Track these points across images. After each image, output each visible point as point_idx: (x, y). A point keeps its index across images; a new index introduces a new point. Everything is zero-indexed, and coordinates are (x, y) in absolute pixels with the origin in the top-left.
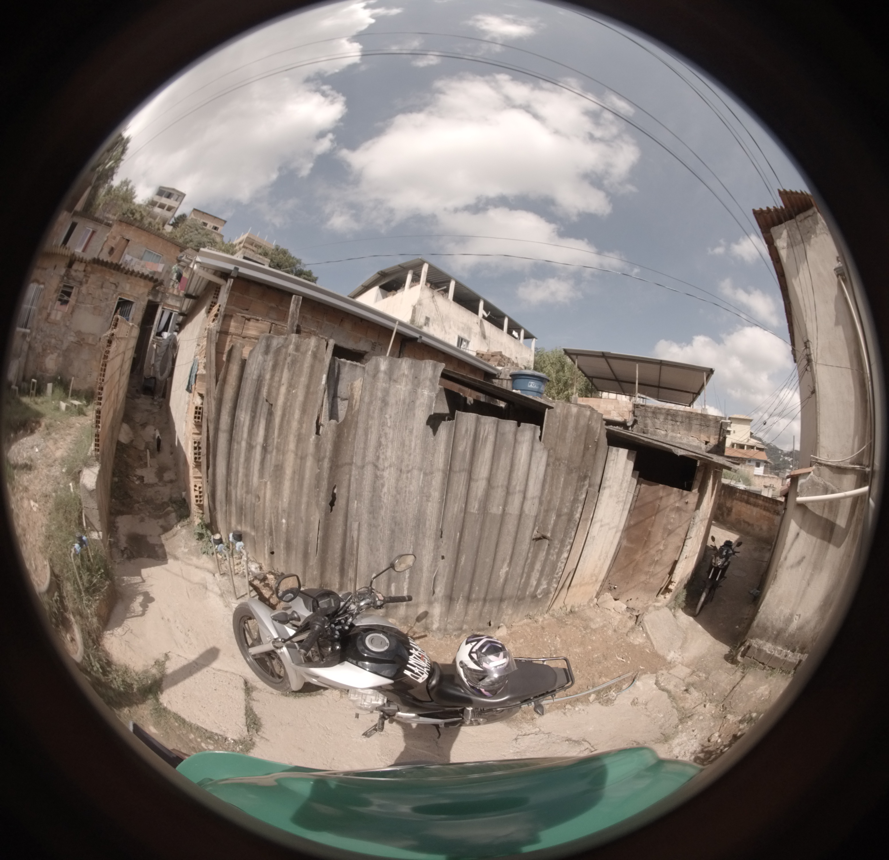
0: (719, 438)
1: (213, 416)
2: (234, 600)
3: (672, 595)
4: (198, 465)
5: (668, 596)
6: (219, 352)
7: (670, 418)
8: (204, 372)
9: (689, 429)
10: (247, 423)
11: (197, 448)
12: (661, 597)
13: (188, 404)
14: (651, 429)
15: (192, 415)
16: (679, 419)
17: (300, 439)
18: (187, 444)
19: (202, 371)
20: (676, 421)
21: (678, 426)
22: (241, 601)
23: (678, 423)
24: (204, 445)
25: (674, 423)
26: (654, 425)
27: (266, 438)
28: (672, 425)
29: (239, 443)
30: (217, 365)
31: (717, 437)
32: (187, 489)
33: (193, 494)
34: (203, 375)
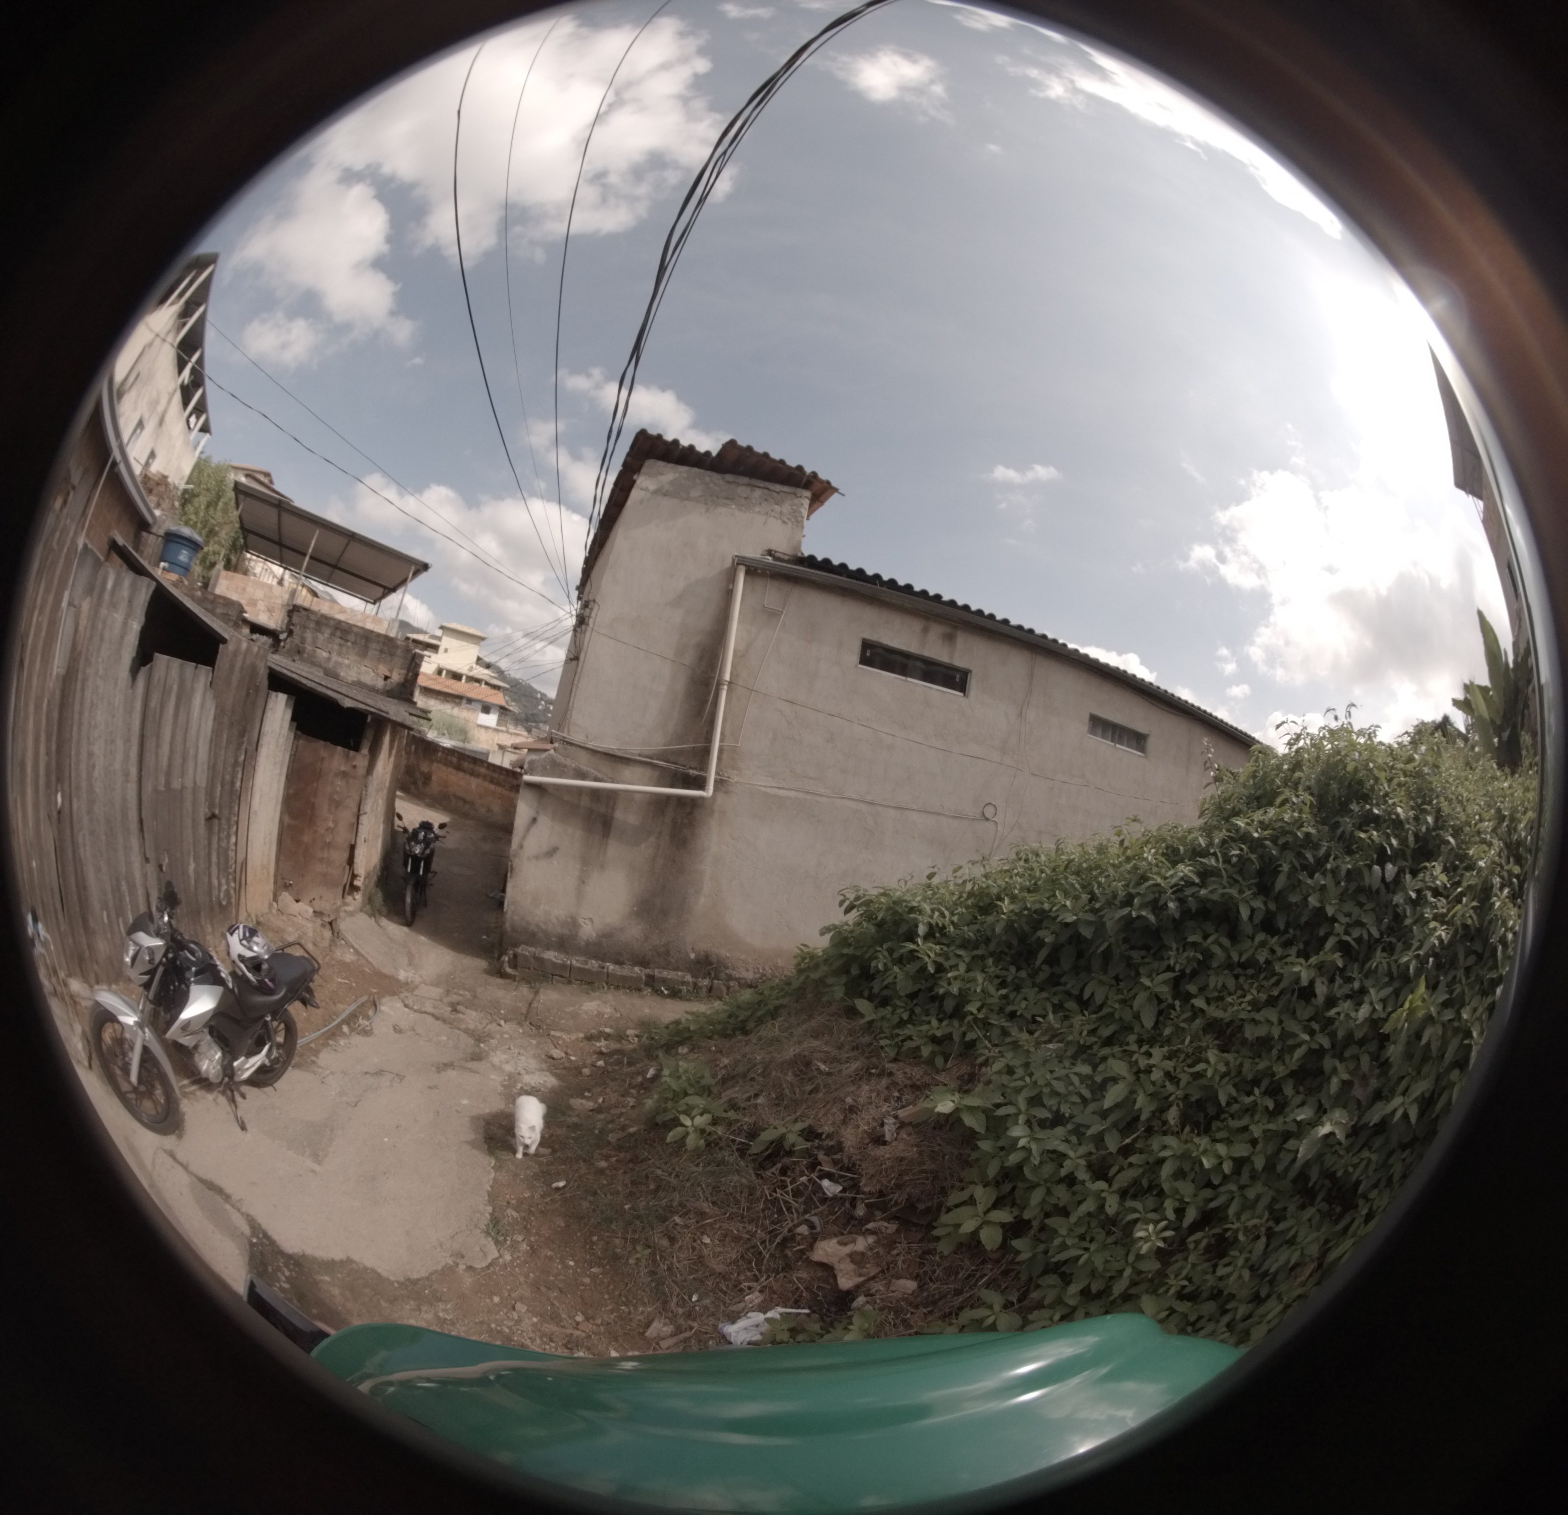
0: (407, 675)
3: (363, 895)
5: (358, 896)
7: (338, 633)
9: (363, 653)
12: (349, 899)
14: (309, 647)
16: (352, 638)
20: (347, 641)
21: (348, 648)
23: (349, 644)
25: (342, 642)
26: (315, 640)
28: (340, 645)
31: (404, 672)
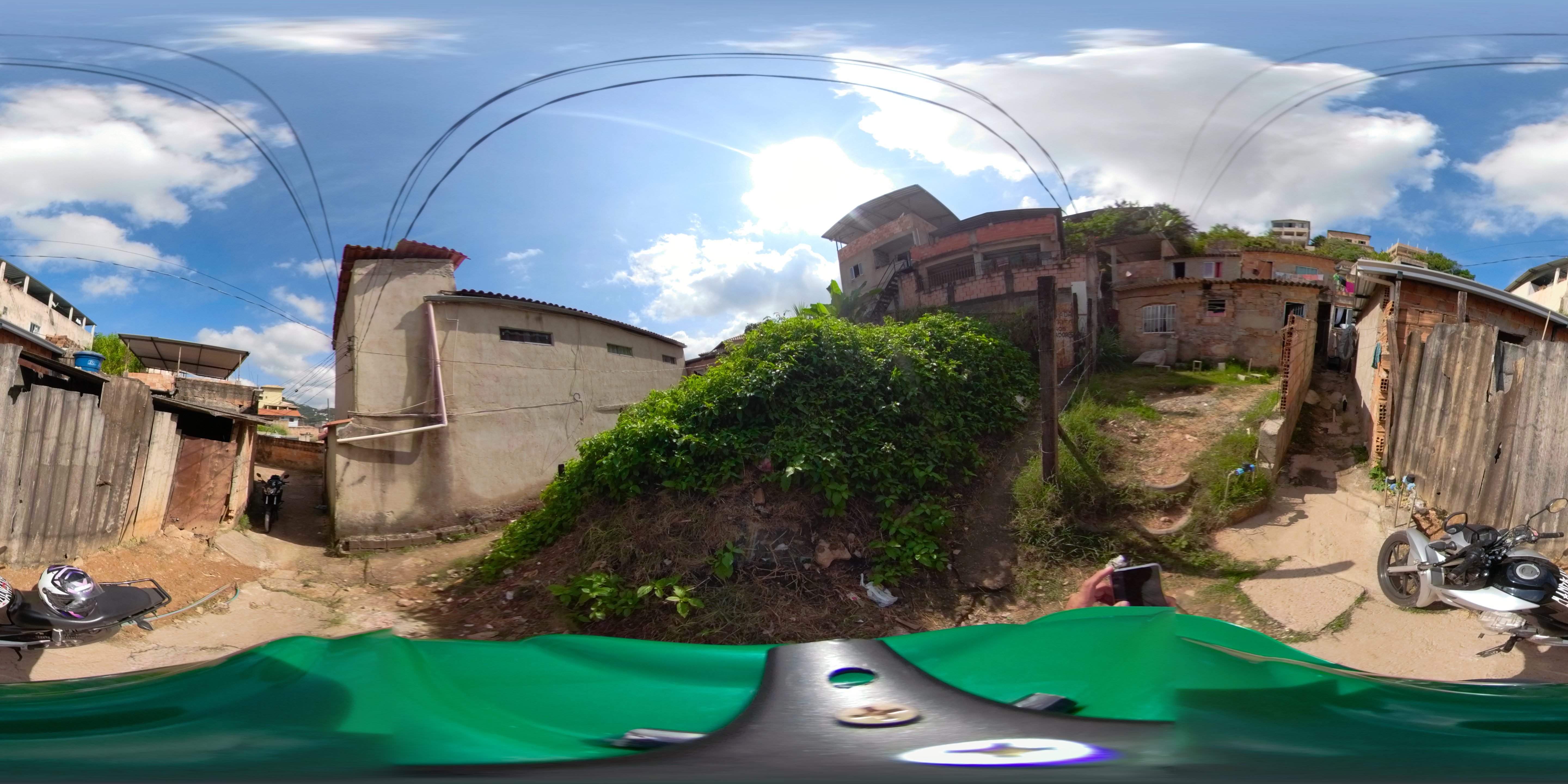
1: (1398, 386)
2: (1392, 528)
4: (1382, 422)
6: (1400, 338)
8: (1388, 353)
10: (1428, 392)
11: (1383, 409)
13: (1374, 377)
15: (1379, 385)
17: (1473, 405)
18: (1373, 407)
19: (1385, 352)
22: (1399, 529)
24: (1389, 408)
27: (1444, 404)
29: (1421, 407)
30: (1399, 348)
32: (1370, 440)
33: (1374, 444)
34: (1386, 356)
